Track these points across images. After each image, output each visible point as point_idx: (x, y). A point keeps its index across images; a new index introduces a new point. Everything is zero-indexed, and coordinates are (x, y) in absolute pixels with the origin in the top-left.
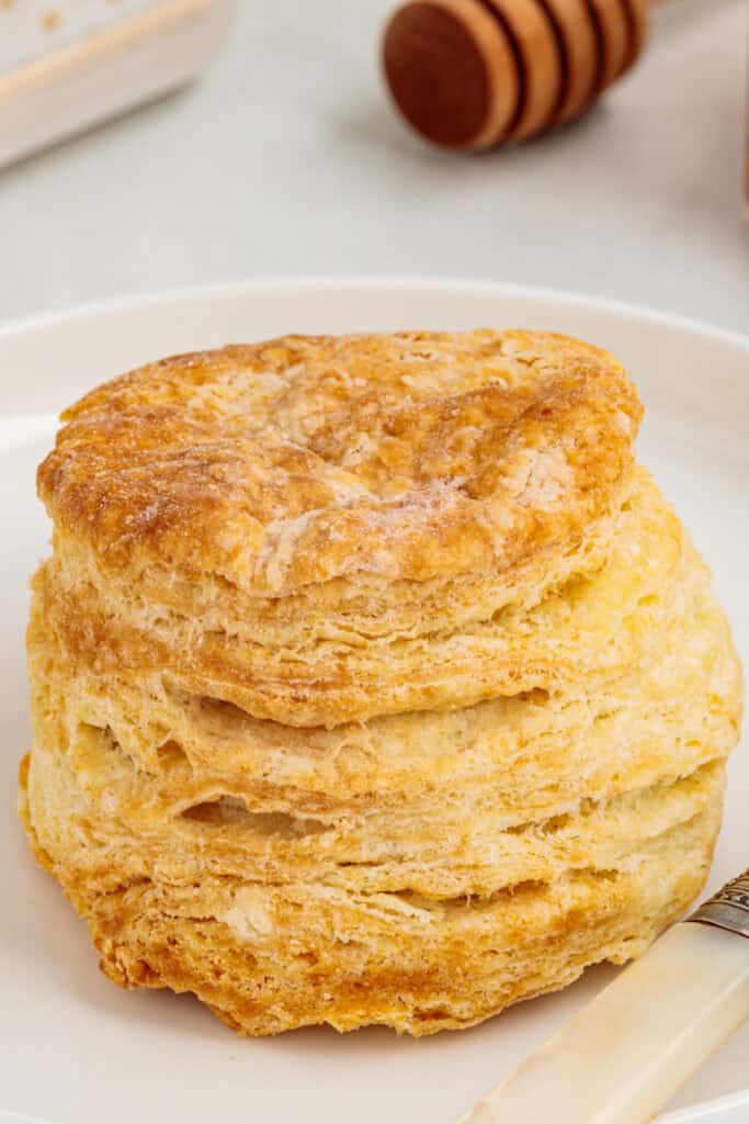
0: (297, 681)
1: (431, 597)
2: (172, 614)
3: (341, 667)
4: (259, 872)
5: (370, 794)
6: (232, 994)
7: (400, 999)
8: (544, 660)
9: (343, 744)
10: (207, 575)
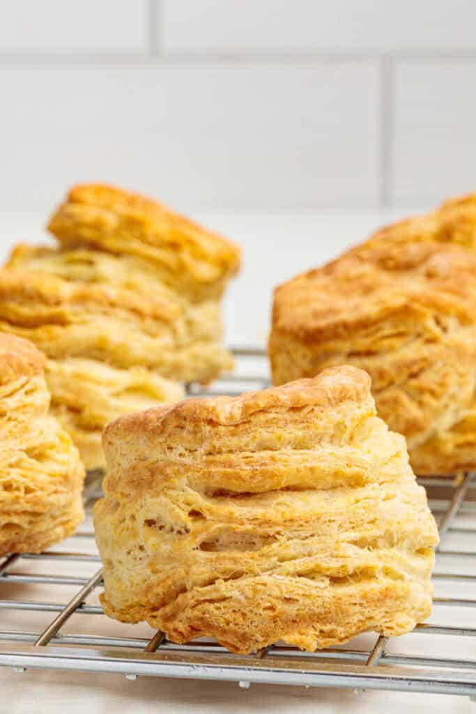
4: (243, 565)
6: (235, 633)
7: (313, 627)
9: (275, 502)
10: (204, 420)
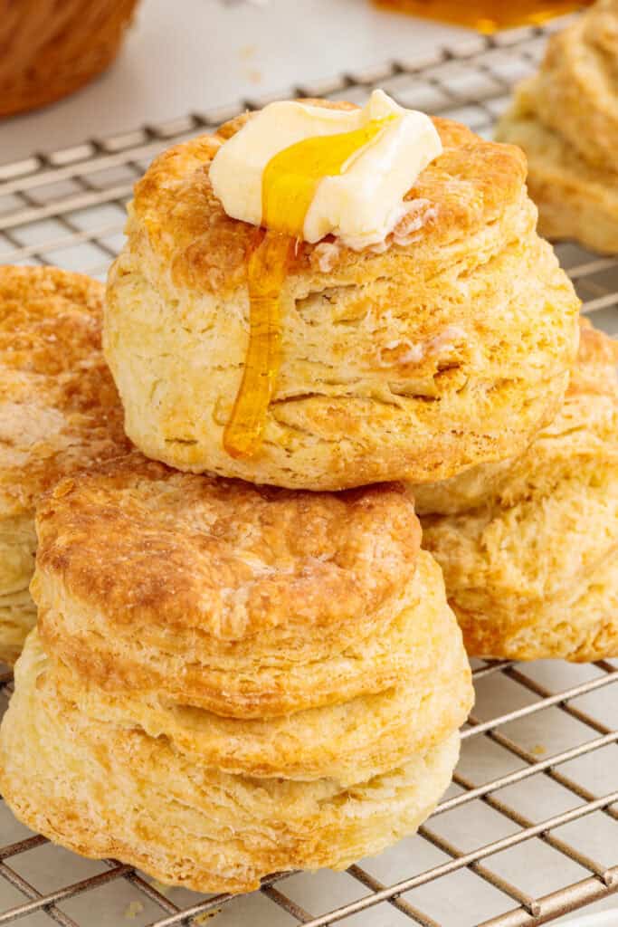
0: (251, 694)
1: (331, 634)
2: (162, 653)
3: (278, 684)
5: (297, 764)
8: (394, 670)
